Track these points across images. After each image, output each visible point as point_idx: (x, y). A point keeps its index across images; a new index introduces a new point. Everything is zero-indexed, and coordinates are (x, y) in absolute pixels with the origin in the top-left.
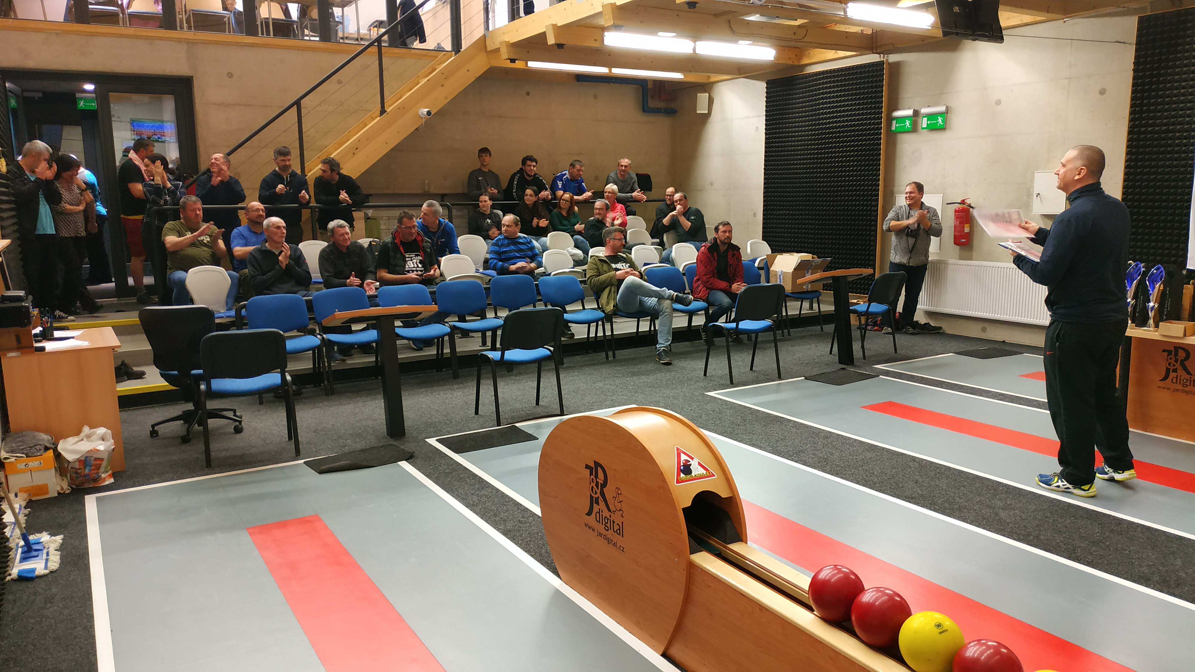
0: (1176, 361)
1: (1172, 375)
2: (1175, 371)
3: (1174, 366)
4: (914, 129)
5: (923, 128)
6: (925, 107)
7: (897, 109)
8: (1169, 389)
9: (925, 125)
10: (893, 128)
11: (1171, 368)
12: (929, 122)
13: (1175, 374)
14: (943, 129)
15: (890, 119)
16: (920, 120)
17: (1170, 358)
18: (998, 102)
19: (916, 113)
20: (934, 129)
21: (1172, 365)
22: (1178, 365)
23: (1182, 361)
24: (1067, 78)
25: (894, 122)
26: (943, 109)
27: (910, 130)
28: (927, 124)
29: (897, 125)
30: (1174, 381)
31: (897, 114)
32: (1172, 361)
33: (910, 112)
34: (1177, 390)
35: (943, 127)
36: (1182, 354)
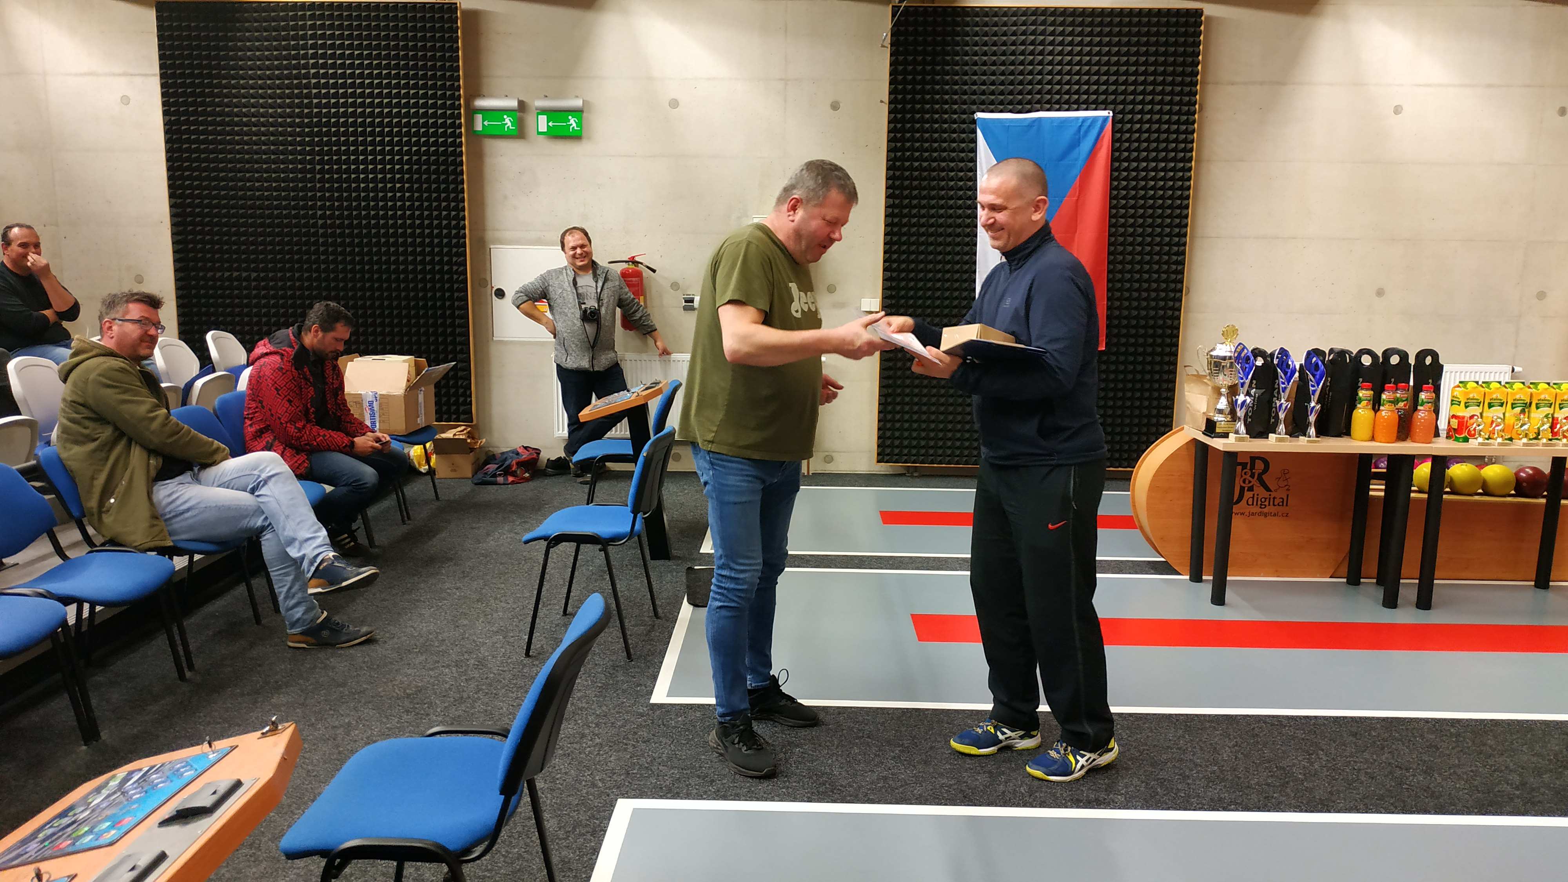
0: (1252, 476)
1: (1248, 494)
2: (1251, 489)
3: (1250, 482)
4: (521, 134)
5: (539, 133)
6: (538, 98)
7: (479, 95)
8: (1242, 514)
9: (543, 128)
10: (479, 127)
11: (1246, 486)
12: (551, 124)
13: (1250, 494)
14: (576, 138)
15: (472, 112)
16: (530, 119)
17: (1245, 473)
18: (674, 104)
19: (522, 106)
20: (557, 136)
21: (1247, 482)
22: (1254, 481)
23: (1260, 475)
24: (781, 79)
25: (479, 117)
26: (578, 103)
27: (515, 133)
28: (548, 126)
29: (486, 123)
30: (1250, 503)
31: (481, 103)
32: (1248, 477)
33: (513, 103)
34: (1253, 514)
35: (579, 134)
36: (1259, 465)
